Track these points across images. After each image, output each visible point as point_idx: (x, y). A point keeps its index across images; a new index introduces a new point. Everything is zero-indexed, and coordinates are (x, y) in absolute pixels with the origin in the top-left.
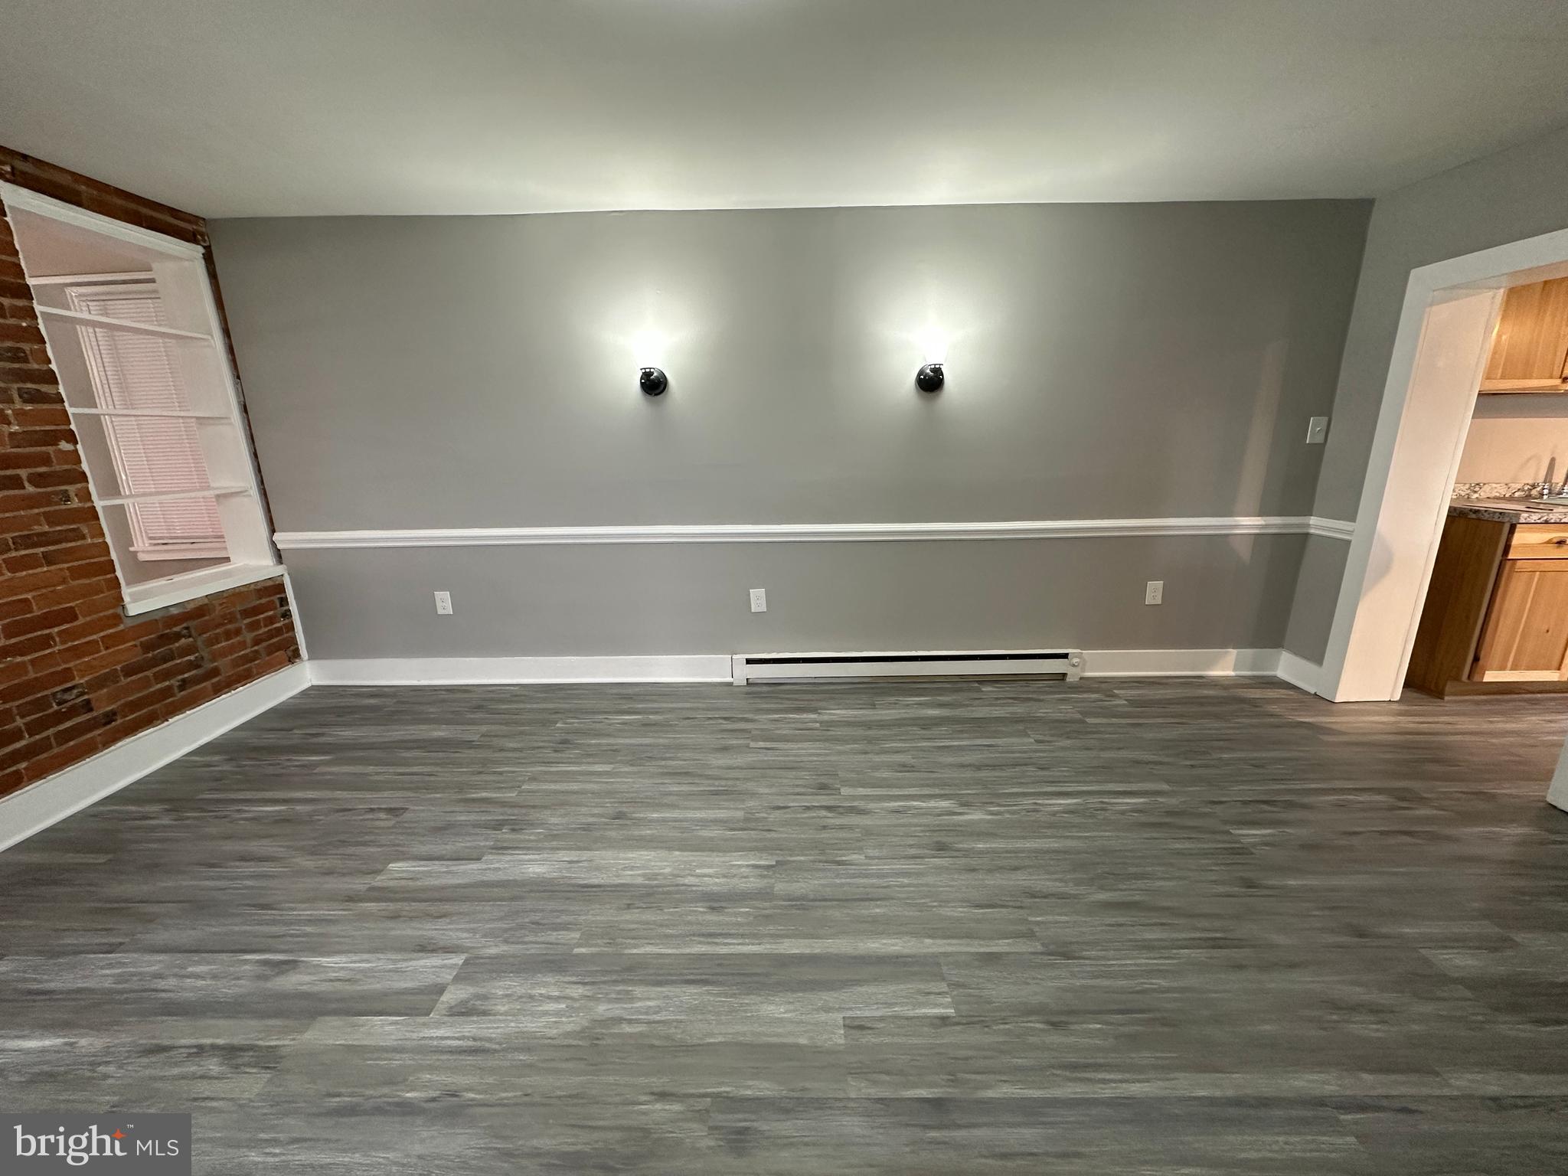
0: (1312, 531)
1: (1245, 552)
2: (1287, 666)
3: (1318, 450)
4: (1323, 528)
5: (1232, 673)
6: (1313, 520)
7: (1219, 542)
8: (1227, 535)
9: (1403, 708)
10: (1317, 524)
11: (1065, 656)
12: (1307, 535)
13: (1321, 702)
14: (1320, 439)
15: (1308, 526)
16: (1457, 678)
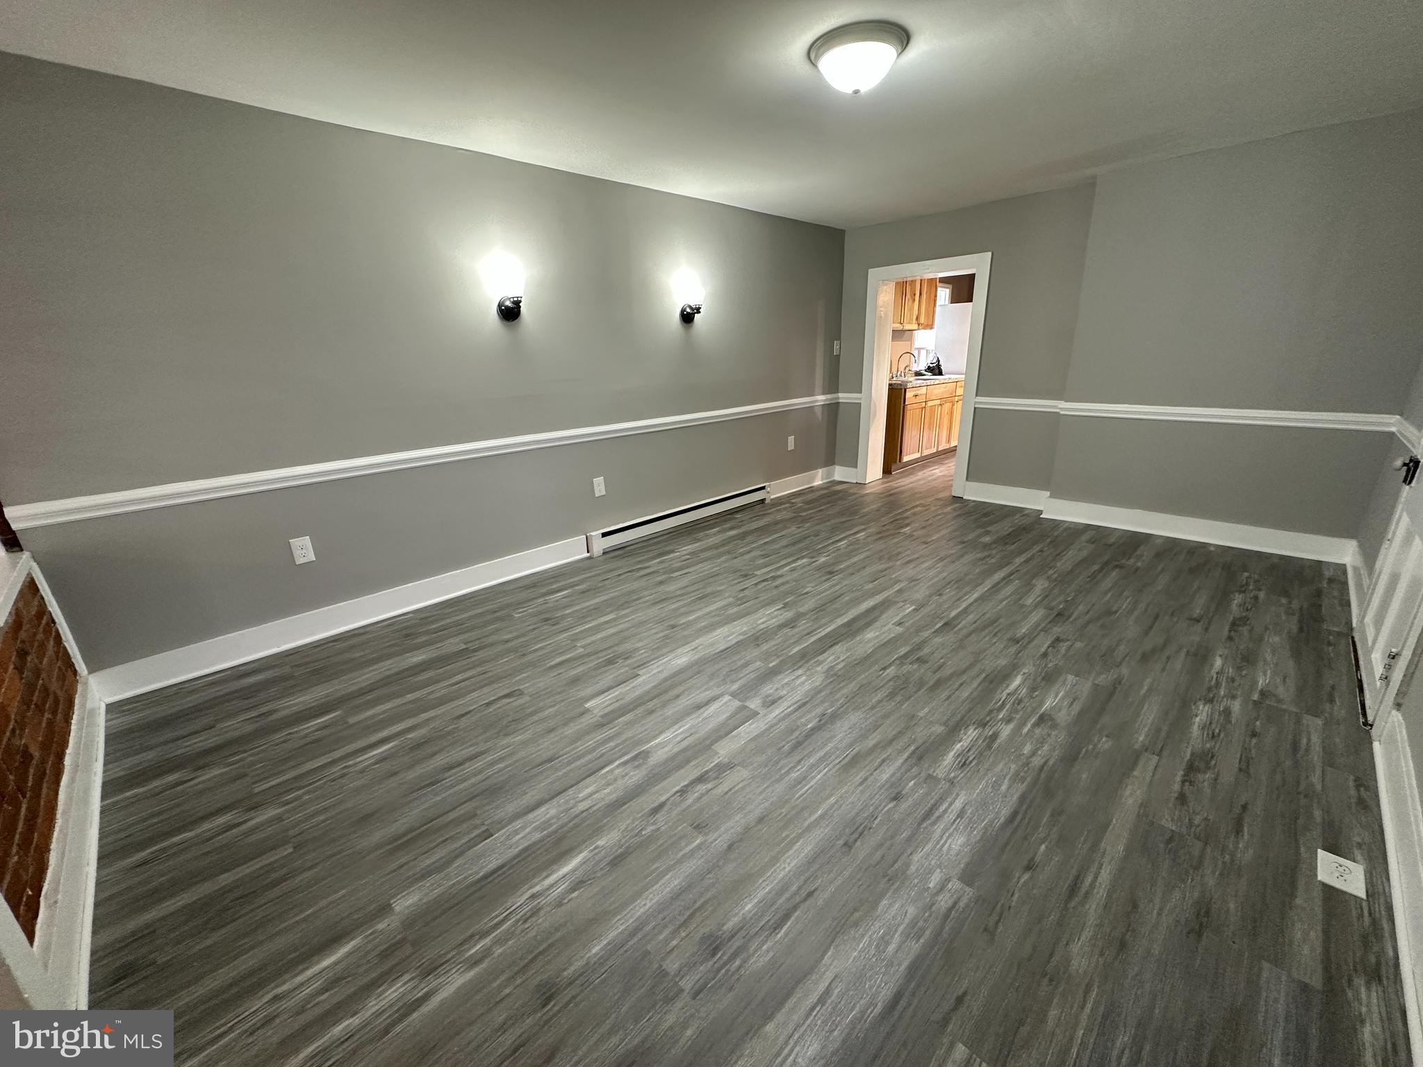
0: (841, 401)
1: (819, 413)
2: (840, 473)
3: (838, 356)
4: (846, 398)
5: (821, 482)
6: (841, 395)
7: (811, 409)
8: (813, 407)
9: (885, 480)
10: (843, 397)
11: (763, 488)
12: (838, 403)
13: (861, 485)
14: (838, 353)
15: (838, 398)
16: (896, 462)
